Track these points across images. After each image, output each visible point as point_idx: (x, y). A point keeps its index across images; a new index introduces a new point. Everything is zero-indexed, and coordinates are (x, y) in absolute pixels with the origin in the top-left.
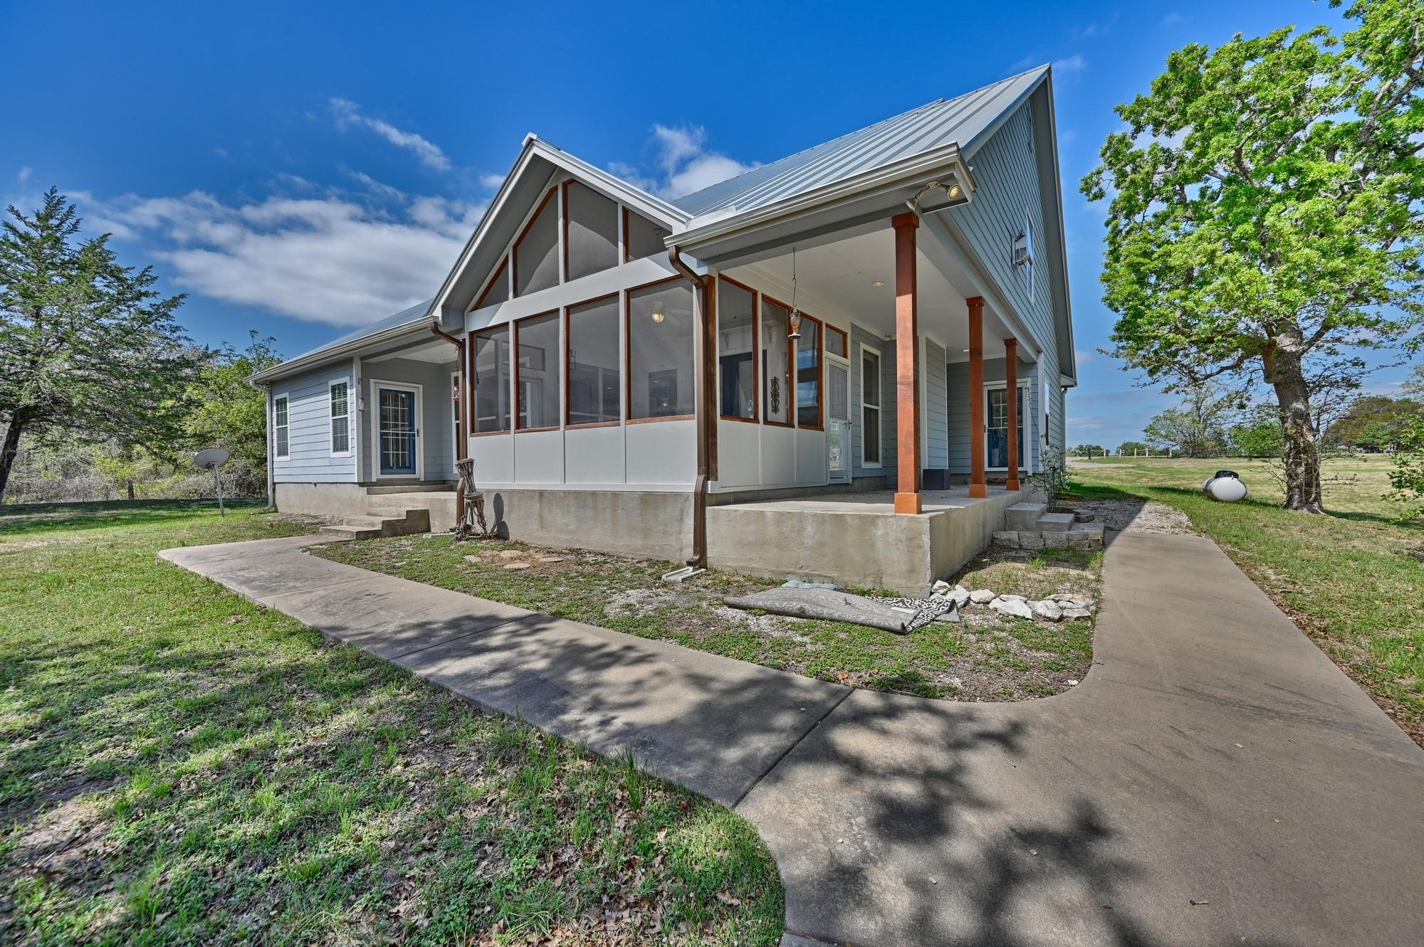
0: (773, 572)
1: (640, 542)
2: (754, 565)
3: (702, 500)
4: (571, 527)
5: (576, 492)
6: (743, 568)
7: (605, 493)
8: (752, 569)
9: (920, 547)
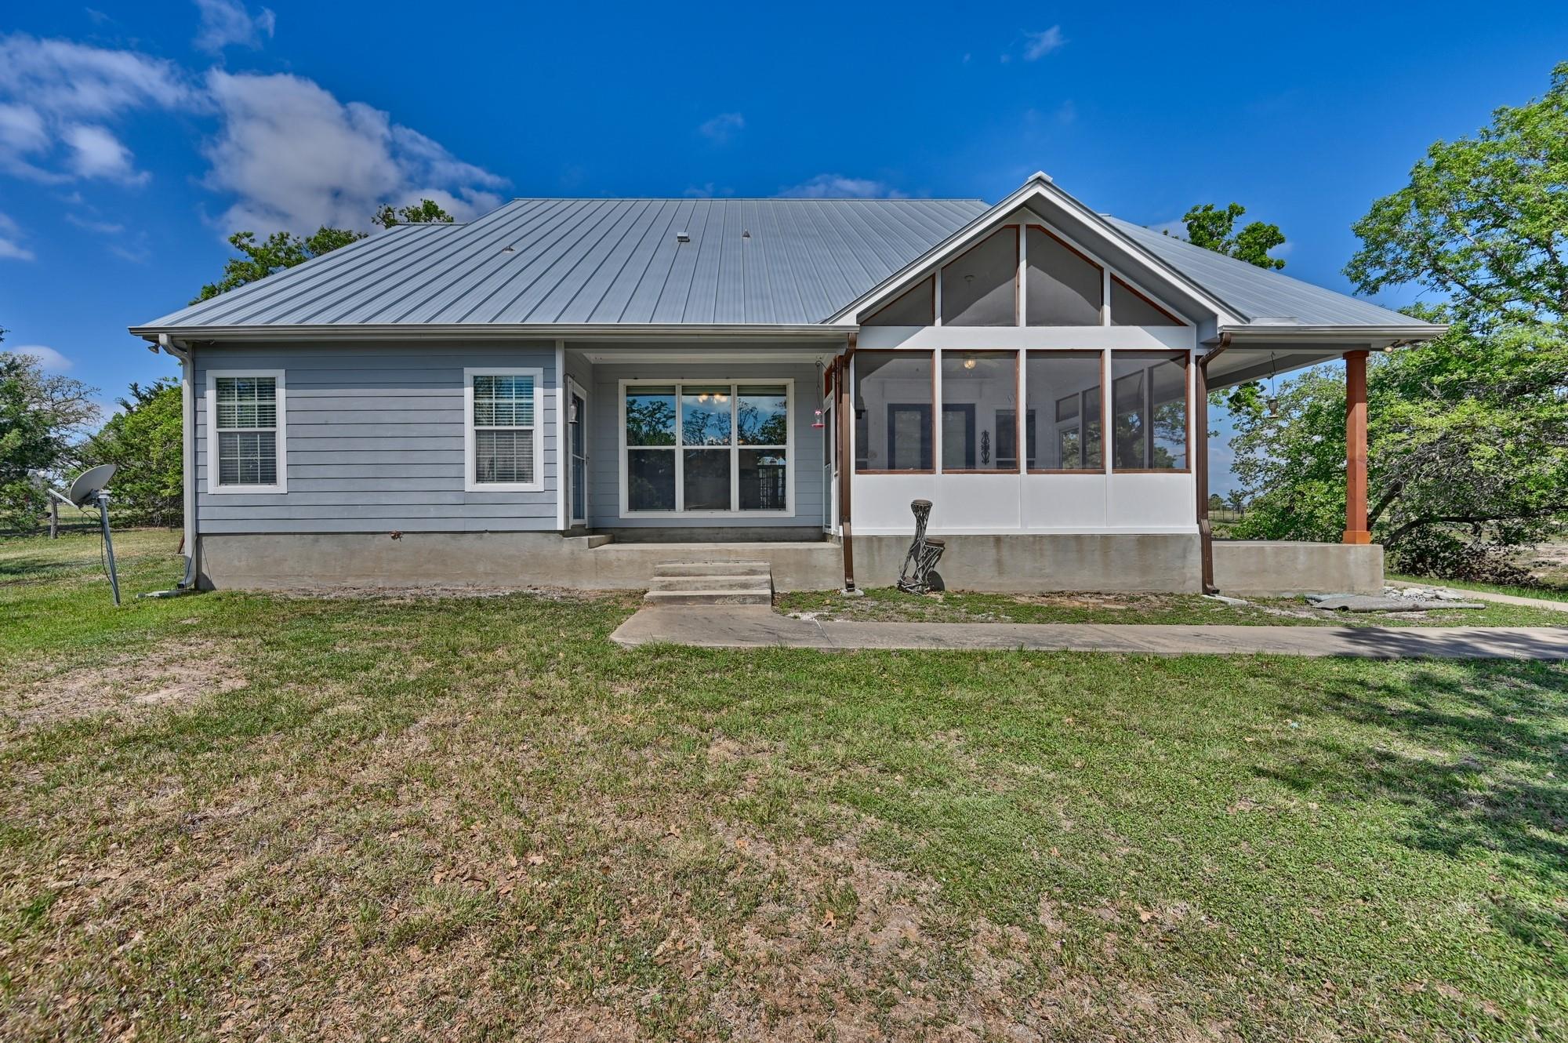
0: (1271, 592)
1: (1138, 580)
2: (1255, 588)
3: (1207, 539)
4: (1047, 571)
5: (1051, 536)
6: (1245, 592)
7: (1093, 536)
8: (1253, 592)
9: (1377, 565)
